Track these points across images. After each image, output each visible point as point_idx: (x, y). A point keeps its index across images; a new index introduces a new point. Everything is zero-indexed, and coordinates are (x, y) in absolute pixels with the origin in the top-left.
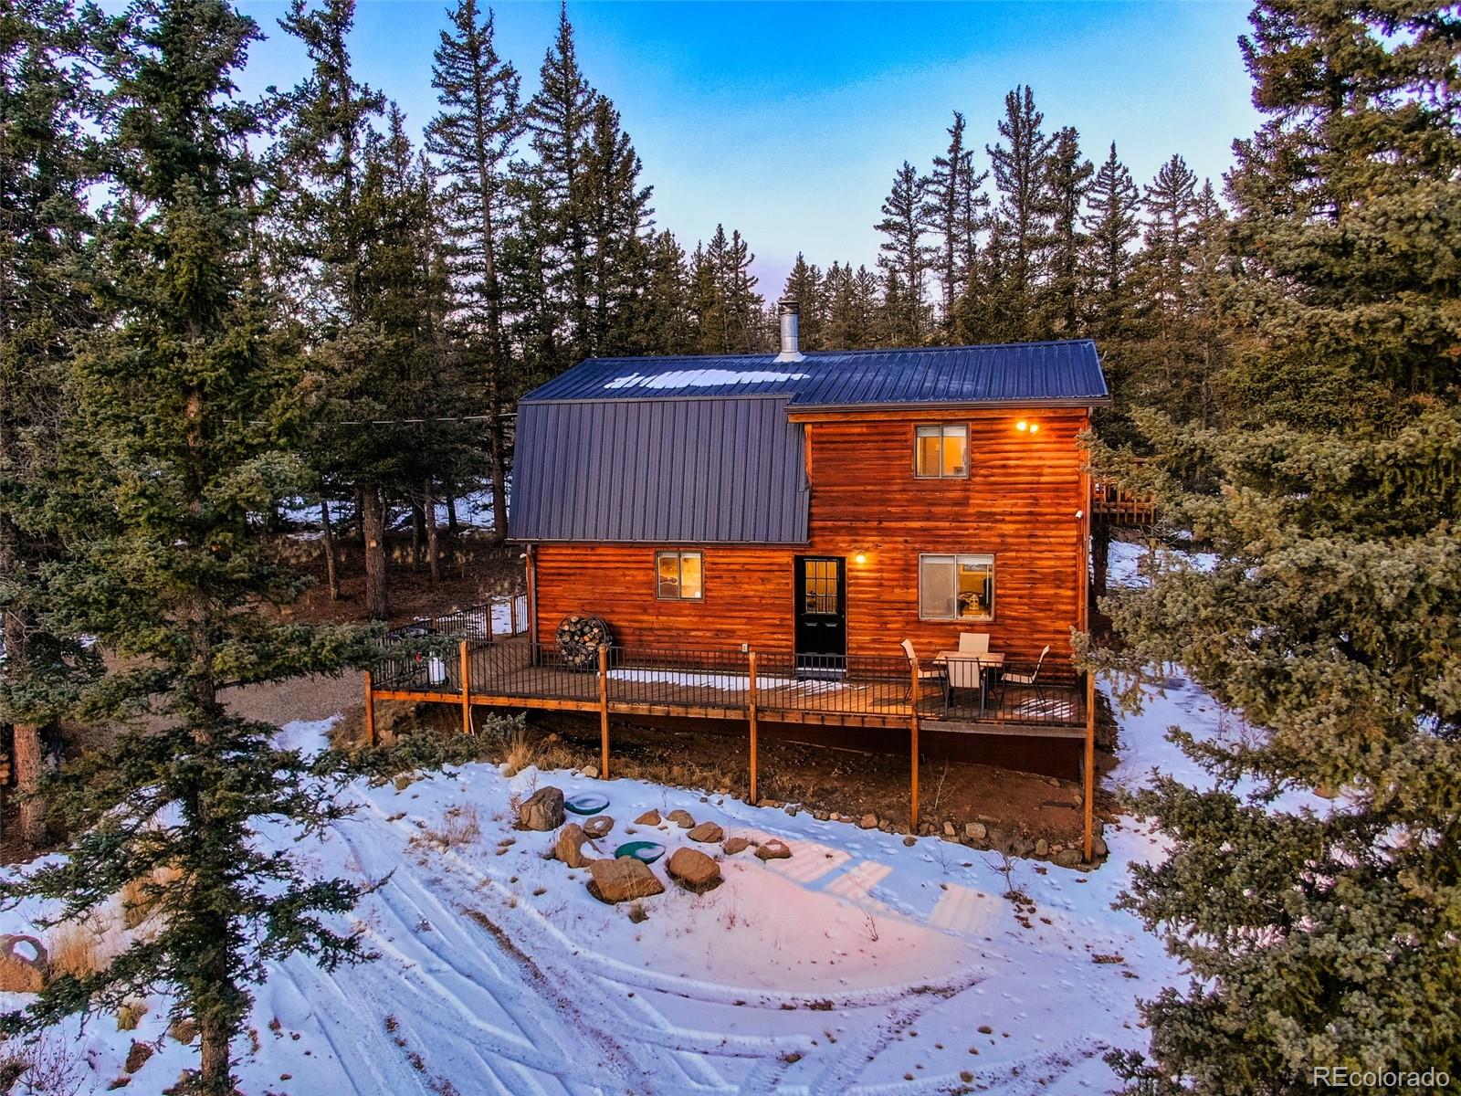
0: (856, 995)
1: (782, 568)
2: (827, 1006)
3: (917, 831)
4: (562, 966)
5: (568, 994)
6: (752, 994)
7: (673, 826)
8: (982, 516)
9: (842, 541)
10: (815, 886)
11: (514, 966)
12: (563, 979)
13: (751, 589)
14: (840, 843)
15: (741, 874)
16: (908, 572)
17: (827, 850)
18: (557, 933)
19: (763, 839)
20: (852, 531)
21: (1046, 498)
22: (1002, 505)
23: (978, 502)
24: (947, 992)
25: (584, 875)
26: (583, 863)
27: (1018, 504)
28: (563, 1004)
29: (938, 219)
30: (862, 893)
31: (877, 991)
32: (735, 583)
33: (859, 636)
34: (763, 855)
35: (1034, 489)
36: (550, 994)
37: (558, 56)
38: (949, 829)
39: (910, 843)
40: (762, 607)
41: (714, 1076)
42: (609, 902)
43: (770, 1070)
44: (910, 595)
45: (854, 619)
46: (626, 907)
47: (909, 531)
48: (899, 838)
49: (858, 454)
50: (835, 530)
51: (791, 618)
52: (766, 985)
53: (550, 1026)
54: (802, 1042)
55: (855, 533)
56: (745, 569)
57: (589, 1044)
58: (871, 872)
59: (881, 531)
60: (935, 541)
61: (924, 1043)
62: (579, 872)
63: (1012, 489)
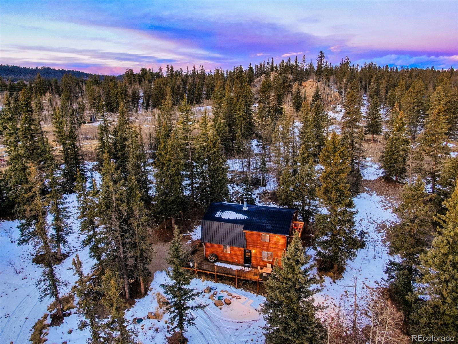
0: (245, 321)
1: (242, 250)
2: (242, 322)
3: (258, 294)
4: (212, 316)
5: (213, 320)
6: (233, 321)
7: (225, 293)
8: (271, 247)
9: (251, 248)
10: (243, 304)
11: (206, 316)
12: (212, 318)
13: (237, 253)
14: (247, 296)
15: (234, 301)
16: (261, 253)
17: (245, 297)
18: (211, 311)
19: (237, 295)
20: (252, 247)
21: (280, 246)
22: (274, 246)
23: (271, 245)
24: (256, 321)
25: (214, 302)
26: (214, 300)
27: (277, 246)
28: (212, 321)
30: (249, 305)
31: (248, 321)
32: (235, 252)
33: (253, 261)
34: (237, 299)
35: (278, 245)
36: (211, 320)
38: (262, 294)
39: (257, 296)
40: (239, 255)
41: (228, 331)
42: (217, 306)
43: (235, 331)
44: (261, 256)
45: (252, 259)
46: (219, 307)
47: (260, 248)
48: (256, 295)
50: (250, 246)
51: (243, 257)
52: (236, 319)
53: (211, 324)
54: (238, 327)
56: (237, 250)
57: (215, 327)
58: (251, 301)
59: (257, 247)
60: (264, 250)
61: (252, 328)
62: (213, 301)
63: (275, 244)
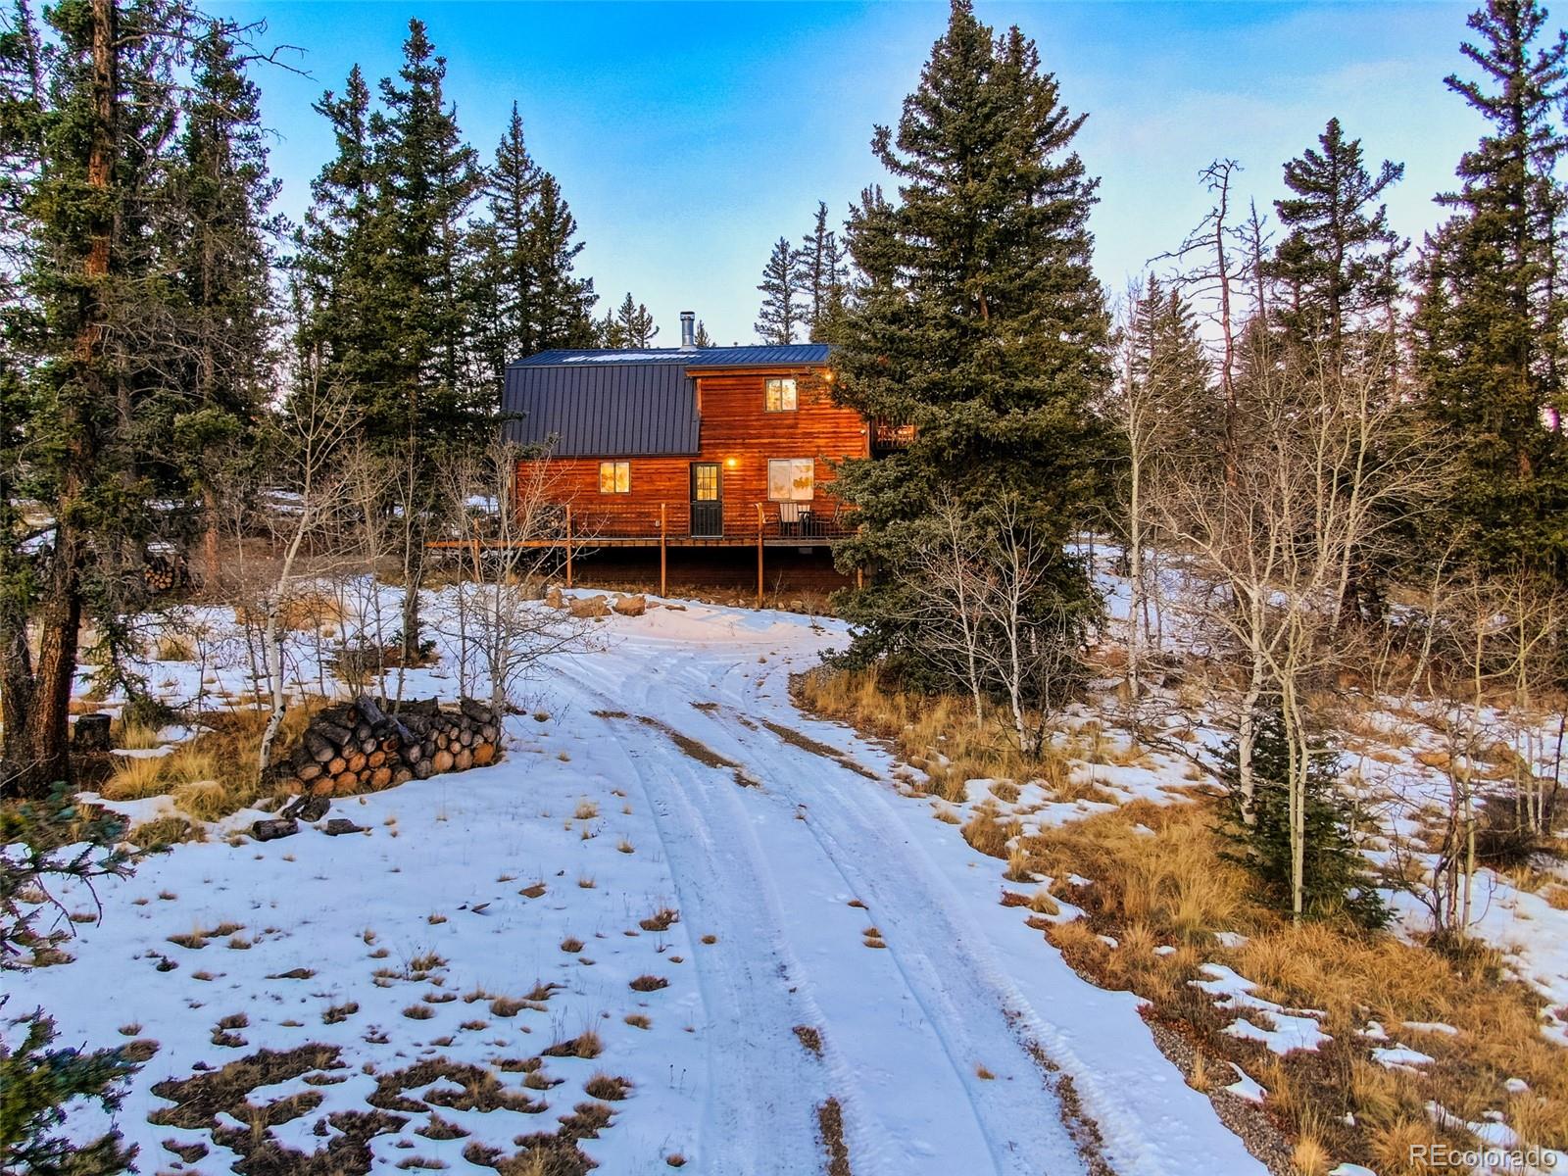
1: (683, 471)
3: (762, 607)
8: (806, 435)
9: (720, 452)
10: (700, 620)
13: (662, 485)
16: (762, 471)
19: (669, 603)
20: (727, 446)
21: (844, 423)
22: (817, 428)
23: (804, 426)
25: (565, 610)
26: (563, 606)
27: (827, 427)
29: (808, 283)
30: (727, 623)
32: (652, 481)
34: (670, 608)
35: (836, 417)
37: (510, 141)
38: (781, 605)
39: (758, 611)
40: (669, 498)
42: (582, 617)
44: (763, 485)
46: (592, 618)
47: (761, 445)
48: (752, 610)
49: (730, 398)
50: (716, 446)
51: (686, 505)
55: (728, 447)
56: (658, 472)
59: (744, 446)
60: (778, 451)
63: (823, 417)
